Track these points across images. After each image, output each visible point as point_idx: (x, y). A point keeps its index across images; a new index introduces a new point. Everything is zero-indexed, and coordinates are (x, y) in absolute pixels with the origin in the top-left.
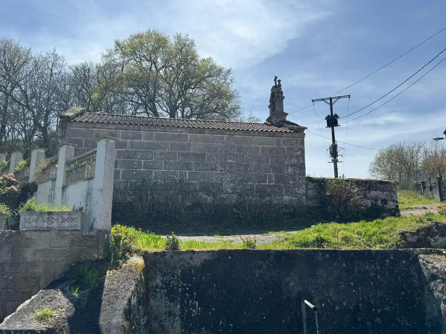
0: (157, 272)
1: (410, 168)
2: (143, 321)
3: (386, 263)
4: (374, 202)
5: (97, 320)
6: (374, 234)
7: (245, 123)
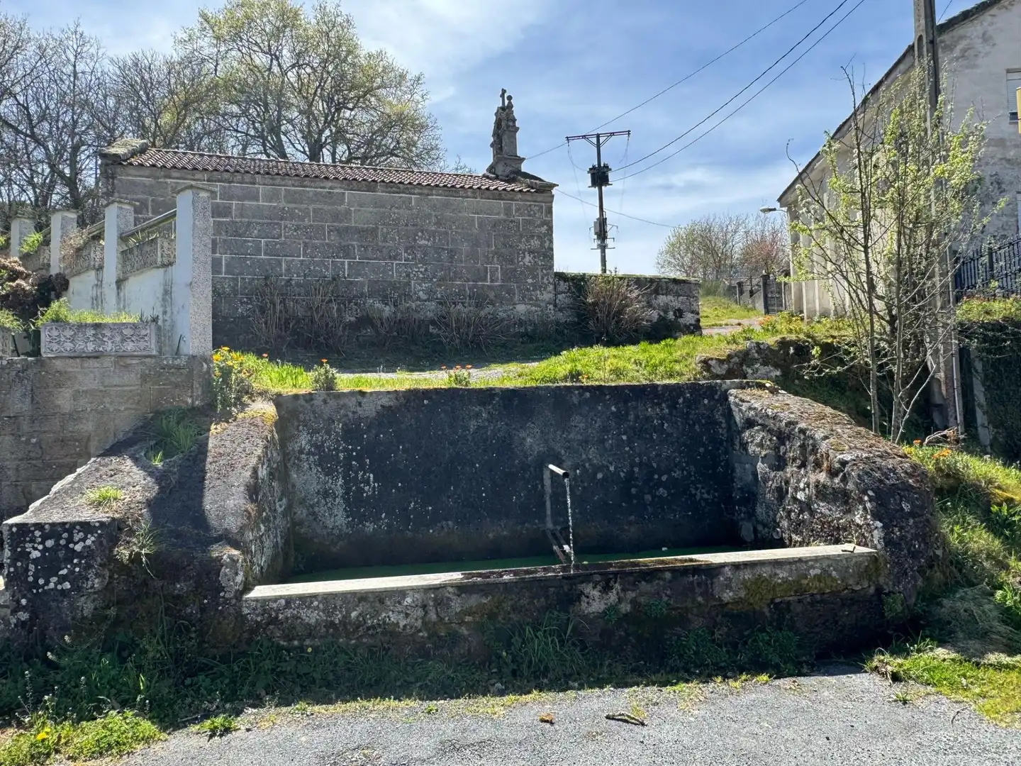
0: (301, 428)
1: (720, 261)
2: (281, 506)
3: (678, 403)
4: (662, 314)
5: (201, 503)
6: (661, 364)
7: (450, 175)
